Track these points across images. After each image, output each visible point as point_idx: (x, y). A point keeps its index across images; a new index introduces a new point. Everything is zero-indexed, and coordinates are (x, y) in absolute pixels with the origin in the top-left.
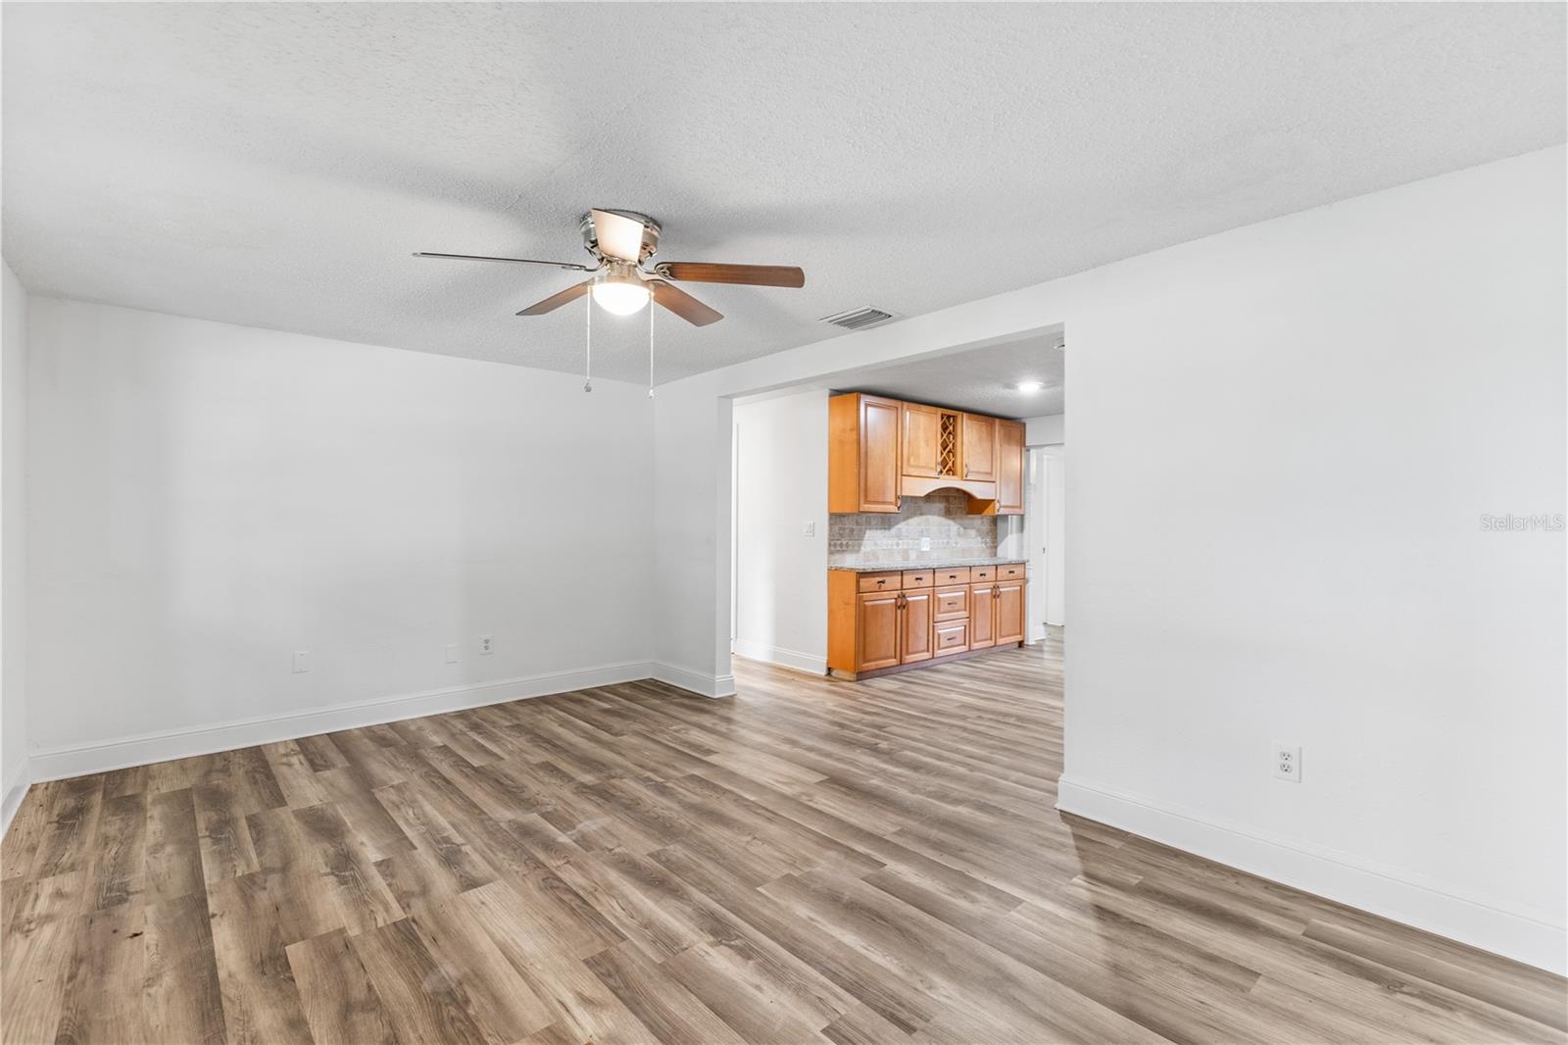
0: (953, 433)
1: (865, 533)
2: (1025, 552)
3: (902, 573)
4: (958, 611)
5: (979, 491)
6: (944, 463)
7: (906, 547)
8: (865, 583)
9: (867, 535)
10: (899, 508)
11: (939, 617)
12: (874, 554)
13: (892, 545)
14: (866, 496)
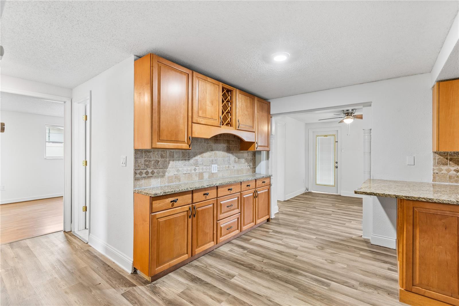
0: (230, 101)
1: (169, 163)
2: (270, 170)
3: (192, 192)
4: (234, 209)
5: (246, 137)
6: (225, 118)
7: (201, 171)
8: (157, 204)
9: (170, 165)
10: (190, 145)
11: (221, 216)
12: (177, 178)
13: (191, 171)
14: (159, 136)
